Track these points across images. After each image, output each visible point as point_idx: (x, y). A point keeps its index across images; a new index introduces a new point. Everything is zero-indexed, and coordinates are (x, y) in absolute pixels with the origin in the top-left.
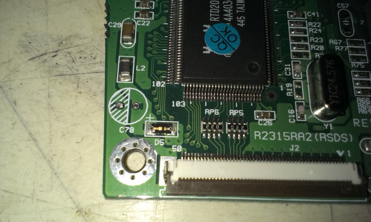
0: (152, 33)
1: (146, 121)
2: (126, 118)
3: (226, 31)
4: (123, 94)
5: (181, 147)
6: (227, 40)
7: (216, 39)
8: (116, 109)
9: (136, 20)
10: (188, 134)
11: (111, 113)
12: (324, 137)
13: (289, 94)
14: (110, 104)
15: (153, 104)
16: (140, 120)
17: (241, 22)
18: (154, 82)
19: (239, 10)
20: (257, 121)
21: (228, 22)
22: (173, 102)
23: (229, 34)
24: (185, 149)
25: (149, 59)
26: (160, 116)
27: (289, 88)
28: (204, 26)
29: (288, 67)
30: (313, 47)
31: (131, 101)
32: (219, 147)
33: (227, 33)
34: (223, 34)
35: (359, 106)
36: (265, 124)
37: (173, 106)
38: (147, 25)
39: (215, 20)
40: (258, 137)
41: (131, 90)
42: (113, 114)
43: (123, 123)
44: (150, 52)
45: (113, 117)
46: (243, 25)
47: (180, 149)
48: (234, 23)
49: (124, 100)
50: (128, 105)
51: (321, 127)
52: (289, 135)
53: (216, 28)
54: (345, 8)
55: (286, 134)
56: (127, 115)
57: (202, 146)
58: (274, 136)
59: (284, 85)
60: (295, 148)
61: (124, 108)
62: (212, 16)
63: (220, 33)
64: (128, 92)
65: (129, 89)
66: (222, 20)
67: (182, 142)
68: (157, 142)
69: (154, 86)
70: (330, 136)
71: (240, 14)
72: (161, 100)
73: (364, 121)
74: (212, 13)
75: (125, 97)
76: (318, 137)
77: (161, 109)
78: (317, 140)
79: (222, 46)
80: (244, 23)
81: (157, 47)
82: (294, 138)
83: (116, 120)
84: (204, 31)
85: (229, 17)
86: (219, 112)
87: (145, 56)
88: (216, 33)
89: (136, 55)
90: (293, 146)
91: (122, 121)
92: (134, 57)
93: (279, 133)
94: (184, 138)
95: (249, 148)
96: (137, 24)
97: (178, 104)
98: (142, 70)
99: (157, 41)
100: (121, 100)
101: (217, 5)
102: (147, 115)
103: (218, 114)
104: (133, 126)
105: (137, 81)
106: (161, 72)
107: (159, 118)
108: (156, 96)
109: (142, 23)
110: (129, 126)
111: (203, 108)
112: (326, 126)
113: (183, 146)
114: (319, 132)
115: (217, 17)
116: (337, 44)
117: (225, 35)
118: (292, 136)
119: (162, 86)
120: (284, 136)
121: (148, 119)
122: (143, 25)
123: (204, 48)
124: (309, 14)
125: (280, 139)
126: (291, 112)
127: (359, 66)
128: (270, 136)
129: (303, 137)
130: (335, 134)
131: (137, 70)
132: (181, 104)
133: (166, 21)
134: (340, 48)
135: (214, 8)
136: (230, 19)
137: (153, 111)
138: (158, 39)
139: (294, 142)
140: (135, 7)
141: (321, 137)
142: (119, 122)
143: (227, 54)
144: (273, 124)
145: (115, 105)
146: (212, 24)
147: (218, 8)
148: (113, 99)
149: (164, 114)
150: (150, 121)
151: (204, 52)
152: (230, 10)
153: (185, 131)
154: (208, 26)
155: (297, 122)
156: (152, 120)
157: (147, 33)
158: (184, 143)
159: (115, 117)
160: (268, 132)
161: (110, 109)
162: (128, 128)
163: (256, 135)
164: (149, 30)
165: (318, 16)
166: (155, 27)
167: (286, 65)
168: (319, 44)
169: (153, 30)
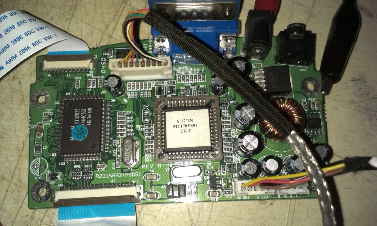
0: (50, 129)
1: (47, 173)
2: (38, 172)
3: (81, 129)
4: (36, 161)
5: (62, 184)
6: (82, 133)
7: (76, 133)
8: (33, 169)
9: (44, 123)
10: (66, 178)
11: (31, 170)
12: (128, 175)
13: (114, 155)
14: (31, 166)
15: (50, 165)
16: (44, 173)
17: (89, 123)
18: (51, 154)
19: (89, 117)
20: (98, 169)
21: (83, 124)
22: (60, 163)
23: (83, 130)
24: (64, 185)
25: (49, 142)
26: (53, 170)
27: (114, 152)
28: (72, 126)
29: (115, 141)
30: (128, 130)
31: (40, 164)
32: (79, 183)
33: (82, 129)
34: (80, 130)
35: (146, 158)
36: (101, 171)
37: (60, 165)
38: (49, 125)
39: (77, 123)
40: (97, 177)
41: (40, 159)
42: (32, 171)
43: (37, 175)
44: (50, 139)
45: (32, 172)
46: (90, 124)
47: (61, 185)
48: (86, 124)
49: (37, 164)
50: (39, 166)
51: (127, 170)
52: (112, 175)
53: (77, 127)
54: (147, 107)
55: (110, 175)
56: (38, 171)
57: (72, 183)
58: (105, 176)
59: (112, 150)
60: (114, 181)
61: (37, 168)
62: (76, 121)
63: (79, 130)
64: (39, 160)
65: (39, 158)
66: (80, 123)
67: (63, 182)
68: (51, 183)
69: (51, 156)
70: (130, 174)
71: (89, 119)
72: (54, 162)
73: (147, 166)
74: (76, 120)
75: (38, 162)
76: (125, 175)
77: (54, 166)
78: (124, 176)
79: (79, 136)
80: (90, 123)
81: (53, 136)
82: (114, 176)
83: (33, 174)
84: (71, 129)
85: (83, 121)
86: (81, 166)
87: (47, 141)
88: (77, 130)
89: (43, 141)
90: (113, 180)
91: (36, 174)
92: (42, 142)
93: (107, 174)
94: (64, 180)
95: (93, 182)
96: (44, 125)
97: (62, 164)
98: (46, 148)
99: (53, 133)
100: (36, 164)
101: (78, 115)
102: (47, 170)
103: (80, 167)
104: (41, 176)
105: (43, 154)
106: (55, 148)
107: (53, 171)
108: (51, 161)
109: (46, 124)
110: (39, 176)
111: (73, 165)
112: (129, 169)
113: (63, 184)
114: (125, 172)
115: (78, 121)
116: (139, 127)
117: (81, 131)
118: (113, 175)
119: (55, 156)
120: (109, 175)
121: (48, 172)
122: (47, 125)
123: (71, 138)
124: (128, 112)
125: (107, 177)
126: (114, 163)
127: (149, 138)
128: (103, 176)
129: (118, 175)
130: (133, 173)
131: (43, 148)
132: (63, 164)
133: (58, 122)
134: (141, 129)
135: (77, 117)
136: (84, 122)
137: (50, 168)
138: (53, 132)
139: (114, 178)
140: (43, 116)
141: (126, 175)
142: (35, 174)
143: (82, 140)
144: (105, 170)
145: (33, 167)
146: (75, 125)
147: (79, 117)
148: (32, 164)
149: (55, 169)
150: (49, 173)
151: (71, 140)
152: (84, 117)
153: (65, 177)
154: (73, 127)
155: (116, 168)
156: (49, 172)
157: (49, 129)
158: (64, 182)
159: (33, 172)
160: (102, 174)
161: (31, 168)
162: (39, 177)
163: (96, 176)
164: (50, 128)
165: (132, 113)
166: (52, 126)
167: (114, 141)
168: (130, 128)
169: (52, 127)
